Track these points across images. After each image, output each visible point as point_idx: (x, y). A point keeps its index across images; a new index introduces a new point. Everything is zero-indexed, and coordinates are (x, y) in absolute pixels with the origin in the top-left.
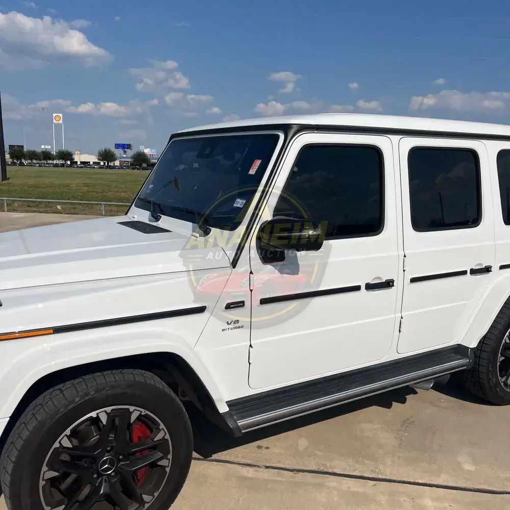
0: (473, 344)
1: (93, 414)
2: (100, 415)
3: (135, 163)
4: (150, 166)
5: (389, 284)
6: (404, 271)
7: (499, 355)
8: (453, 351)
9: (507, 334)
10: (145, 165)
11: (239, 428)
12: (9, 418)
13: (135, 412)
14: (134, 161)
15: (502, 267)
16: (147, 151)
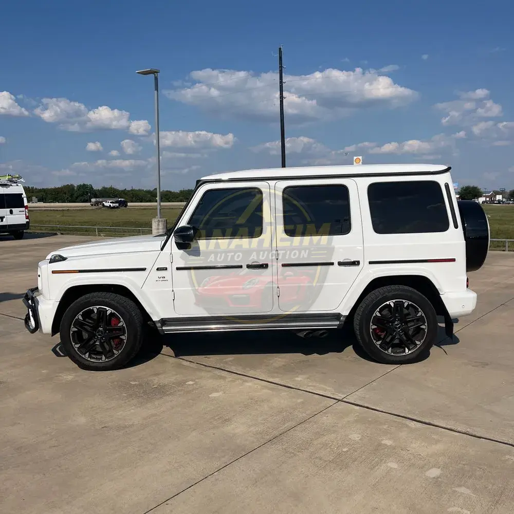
0: (346, 313)
1: (91, 308)
2: (94, 308)
7: (371, 324)
9: (378, 310)
11: (163, 331)
12: (59, 302)
13: (109, 311)
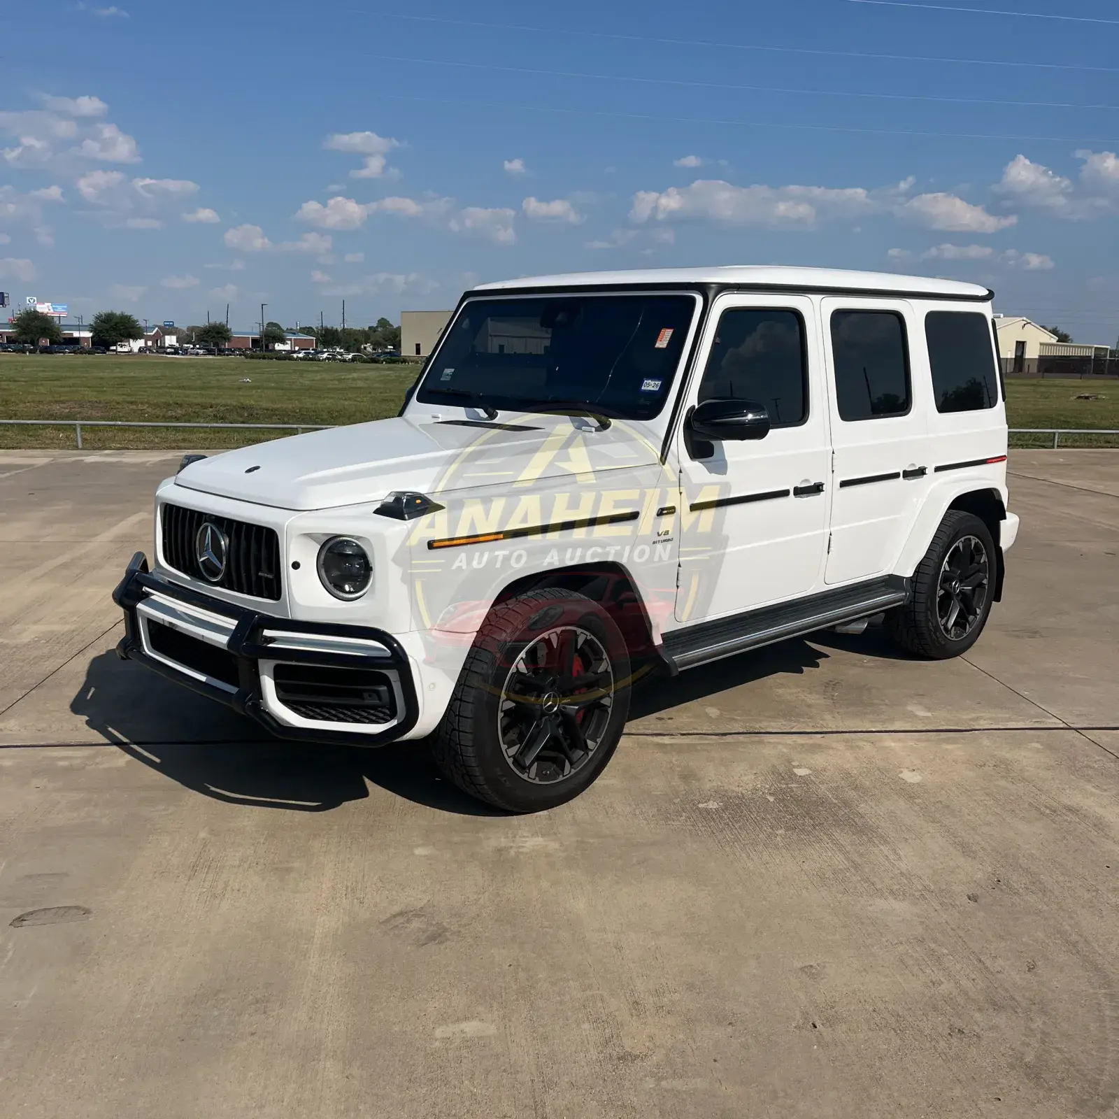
0: (909, 572)
1: (545, 635)
2: (551, 636)
3: (23, 337)
4: (60, 344)
5: (817, 489)
6: (833, 471)
7: (939, 588)
8: (884, 583)
9: (946, 559)
10: (45, 342)
11: (675, 665)
12: (475, 634)
13: (583, 636)
14: (20, 334)
15: (938, 469)
16: (44, 308)
